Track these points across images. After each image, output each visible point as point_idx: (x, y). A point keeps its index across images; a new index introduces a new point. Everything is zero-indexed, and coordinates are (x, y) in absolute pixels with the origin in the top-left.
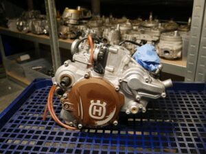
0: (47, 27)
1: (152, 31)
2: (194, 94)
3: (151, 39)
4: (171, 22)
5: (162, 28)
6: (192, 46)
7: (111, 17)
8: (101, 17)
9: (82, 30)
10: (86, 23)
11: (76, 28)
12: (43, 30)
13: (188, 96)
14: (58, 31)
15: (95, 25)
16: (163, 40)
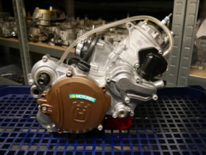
0: (15, 29)
7: (86, 18)
8: (76, 18)
9: (55, 32)
11: (48, 30)
15: (69, 26)
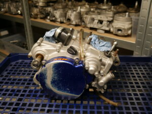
1: (107, 12)
2: (143, 66)
3: (107, 20)
4: (122, 5)
5: (115, 10)
6: (141, 25)
10: (53, 5)
12: (17, 11)
13: (137, 67)
14: (30, 12)
16: (117, 20)
